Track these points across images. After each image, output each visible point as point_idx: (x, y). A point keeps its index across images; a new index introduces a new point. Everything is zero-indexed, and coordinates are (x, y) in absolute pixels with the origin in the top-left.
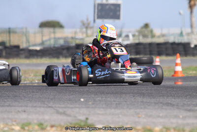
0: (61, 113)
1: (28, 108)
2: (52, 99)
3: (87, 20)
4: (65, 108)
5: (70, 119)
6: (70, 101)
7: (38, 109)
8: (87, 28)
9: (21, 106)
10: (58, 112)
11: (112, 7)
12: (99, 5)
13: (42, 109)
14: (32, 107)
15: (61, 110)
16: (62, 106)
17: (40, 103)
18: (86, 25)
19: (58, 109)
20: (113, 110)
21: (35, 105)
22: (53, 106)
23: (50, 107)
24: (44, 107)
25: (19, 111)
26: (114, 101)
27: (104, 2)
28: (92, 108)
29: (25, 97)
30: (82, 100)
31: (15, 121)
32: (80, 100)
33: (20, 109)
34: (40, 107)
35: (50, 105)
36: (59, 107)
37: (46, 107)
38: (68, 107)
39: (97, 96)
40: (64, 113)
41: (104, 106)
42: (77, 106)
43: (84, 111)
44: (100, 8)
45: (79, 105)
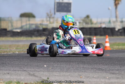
0: (31, 75)
1: (11, 72)
2: (26, 66)
3: (50, 12)
4: (34, 71)
5: (37, 79)
6: (37, 66)
7: (17, 72)
8: (50, 18)
9: (6, 70)
10: (30, 74)
11: (66, 5)
12: (58, 3)
13: (20, 72)
14: (13, 70)
15: (31, 73)
16: (32, 70)
17: (18, 68)
18: (49, 16)
19: (30, 72)
20: (65, 73)
21: (15, 69)
22: (27, 70)
23: (24, 71)
24: (21, 71)
25: (5, 73)
26: (66, 67)
27: (61, 1)
28: (52, 71)
29: (9, 64)
30: (45, 66)
31: (2, 80)
32: (44, 66)
33: (6, 72)
34: (18, 70)
35: (25, 69)
36: (30, 71)
37: (22, 71)
38: (36, 71)
39: (54, 63)
40: (34, 75)
41: (59, 70)
42: (42, 70)
43: (46, 73)
44: (58, 5)
45: (43, 69)
